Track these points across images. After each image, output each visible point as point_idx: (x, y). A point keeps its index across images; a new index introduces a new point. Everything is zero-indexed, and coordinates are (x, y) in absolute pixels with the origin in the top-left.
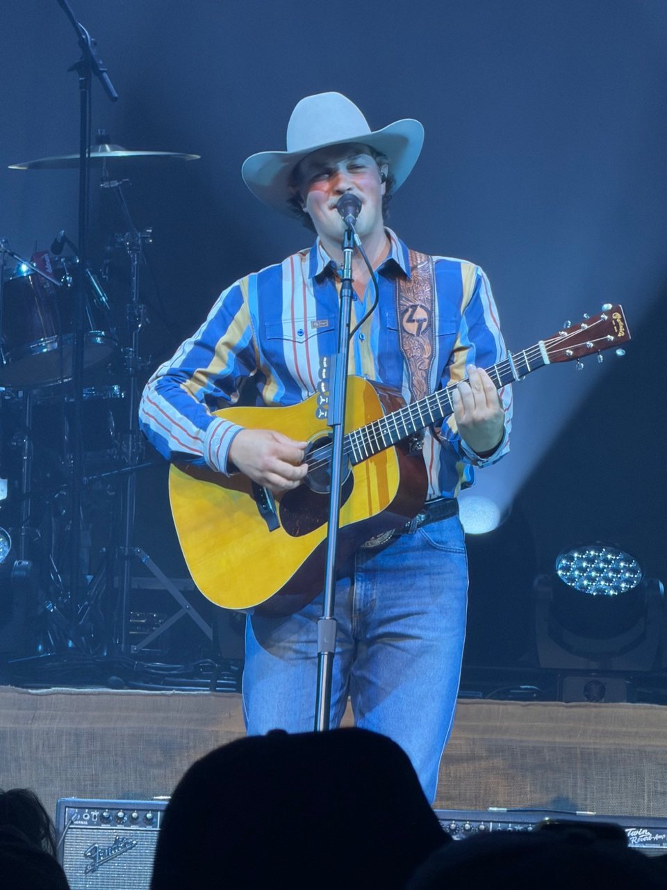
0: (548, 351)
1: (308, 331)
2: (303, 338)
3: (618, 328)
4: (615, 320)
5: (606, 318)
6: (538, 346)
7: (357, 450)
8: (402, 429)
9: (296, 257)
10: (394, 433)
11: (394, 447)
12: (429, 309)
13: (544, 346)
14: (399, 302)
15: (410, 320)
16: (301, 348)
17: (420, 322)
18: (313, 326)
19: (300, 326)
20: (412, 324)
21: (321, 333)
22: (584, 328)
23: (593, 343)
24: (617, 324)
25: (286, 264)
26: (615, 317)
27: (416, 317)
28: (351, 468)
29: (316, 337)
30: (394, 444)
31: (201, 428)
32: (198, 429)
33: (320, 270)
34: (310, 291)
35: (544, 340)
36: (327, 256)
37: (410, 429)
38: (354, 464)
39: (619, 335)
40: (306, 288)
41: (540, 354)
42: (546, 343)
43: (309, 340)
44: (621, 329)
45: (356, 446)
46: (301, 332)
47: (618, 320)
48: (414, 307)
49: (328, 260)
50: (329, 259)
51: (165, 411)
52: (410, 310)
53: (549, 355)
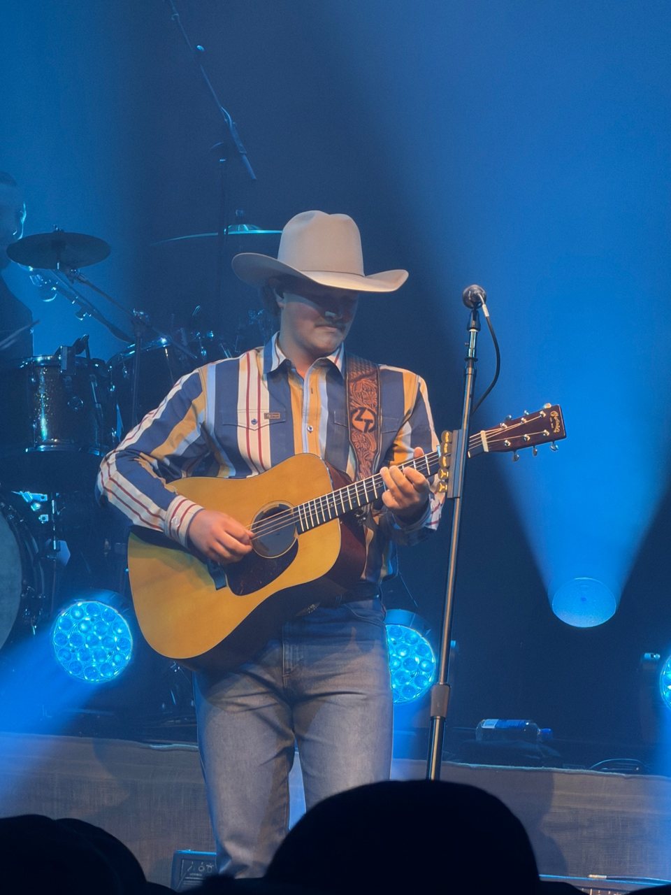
0: (488, 440)
1: (261, 420)
2: (256, 426)
3: (555, 425)
4: (553, 418)
5: (545, 415)
6: (480, 435)
7: (304, 521)
8: (347, 504)
9: (252, 353)
10: (339, 507)
11: (338, 519)
12: (376, 413)
13: (485, 435)
14: (349, 404)
15: (359, 419)
16: (253, 435)
17: (368, 422)
18: (266, 417)
19: (253, 416)
20: (361, 422)
21: (273, 424)
22: (523, 422)
23: (530, 436)
24: (554, 421)
25: (242, 358)
26: (553, 415)
27: (363, 417)
28: (296, 536)
29: (268, 426)
30: (338, 517)
31: (162, 508)
32: (159, 508)
33: (275, 367)
34: (264, 385)
35: (485, 430)
36: (282, 355)
37: (355, 504)
38: (300, 532)
39: (555, 431)
40: (261, 381)
41: (481, 442)
42: (487, 433)
43: (261, 429)
44: (558, 427)
45: (303, 516)
46: (254, 422)
47: (555, 418)
48: (363, 410)
49: (283, 358)
50: (285, 358)
51: (123, 486)
52: (359, 411)
53: (488, 444)
